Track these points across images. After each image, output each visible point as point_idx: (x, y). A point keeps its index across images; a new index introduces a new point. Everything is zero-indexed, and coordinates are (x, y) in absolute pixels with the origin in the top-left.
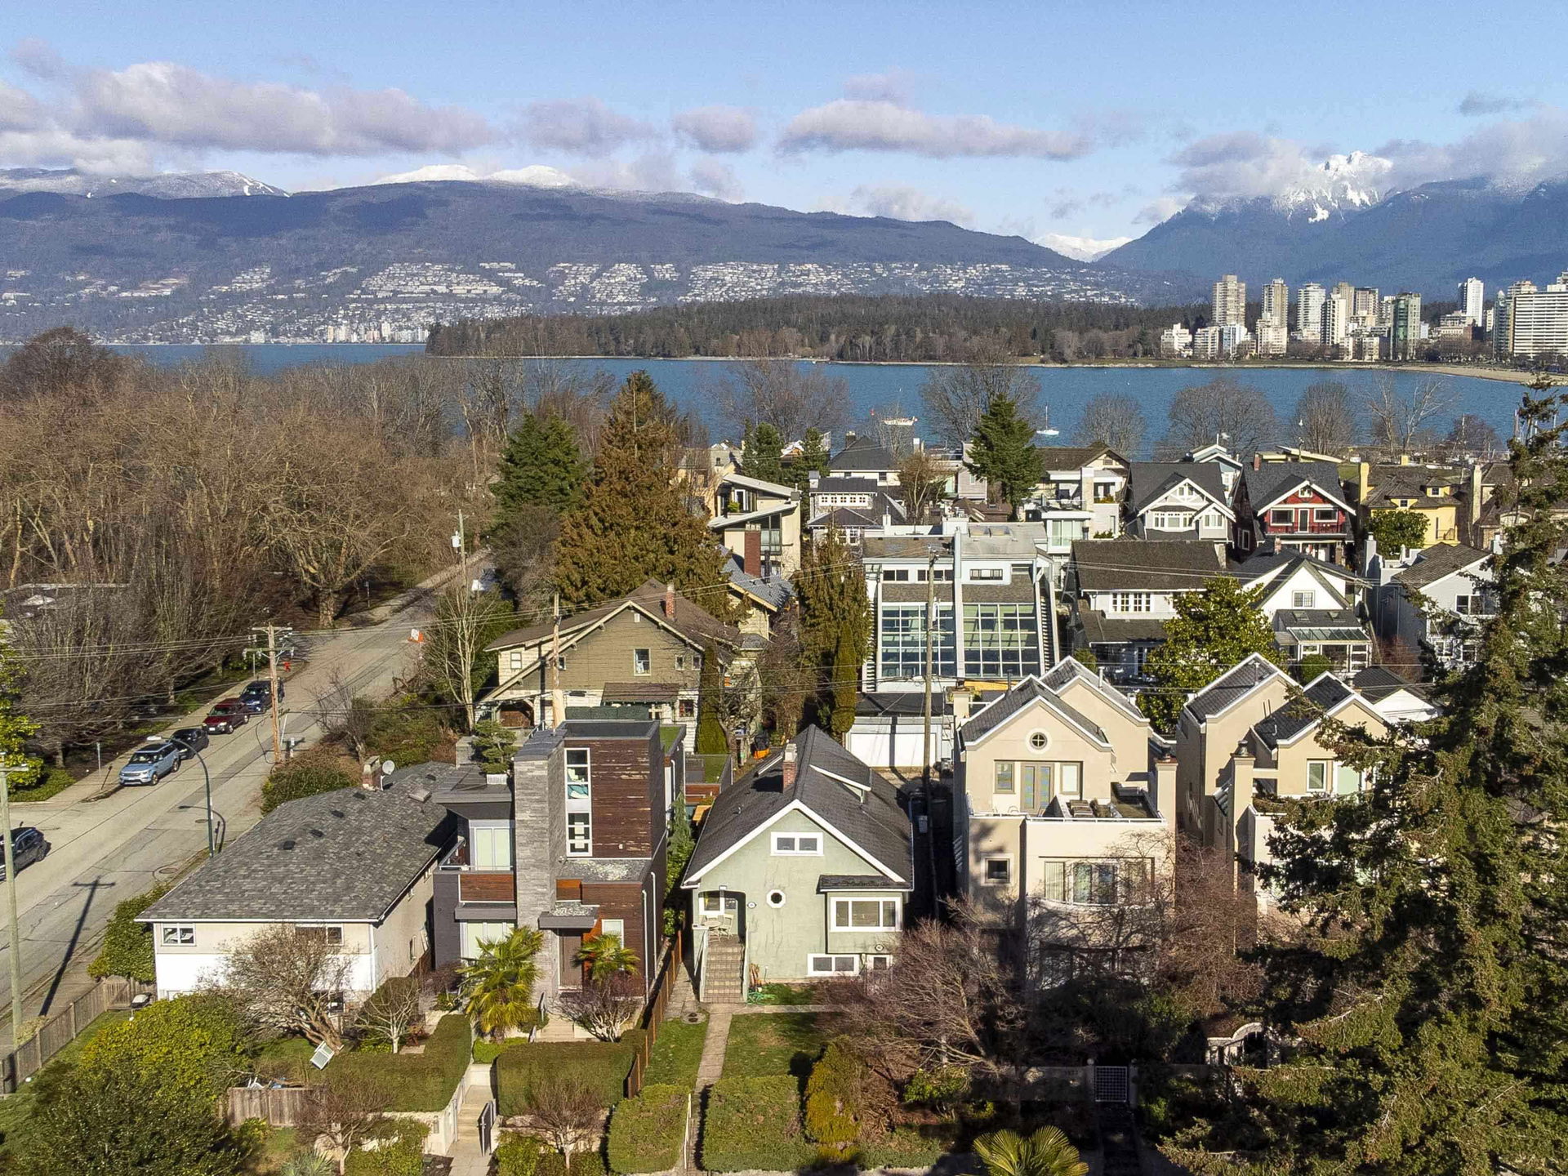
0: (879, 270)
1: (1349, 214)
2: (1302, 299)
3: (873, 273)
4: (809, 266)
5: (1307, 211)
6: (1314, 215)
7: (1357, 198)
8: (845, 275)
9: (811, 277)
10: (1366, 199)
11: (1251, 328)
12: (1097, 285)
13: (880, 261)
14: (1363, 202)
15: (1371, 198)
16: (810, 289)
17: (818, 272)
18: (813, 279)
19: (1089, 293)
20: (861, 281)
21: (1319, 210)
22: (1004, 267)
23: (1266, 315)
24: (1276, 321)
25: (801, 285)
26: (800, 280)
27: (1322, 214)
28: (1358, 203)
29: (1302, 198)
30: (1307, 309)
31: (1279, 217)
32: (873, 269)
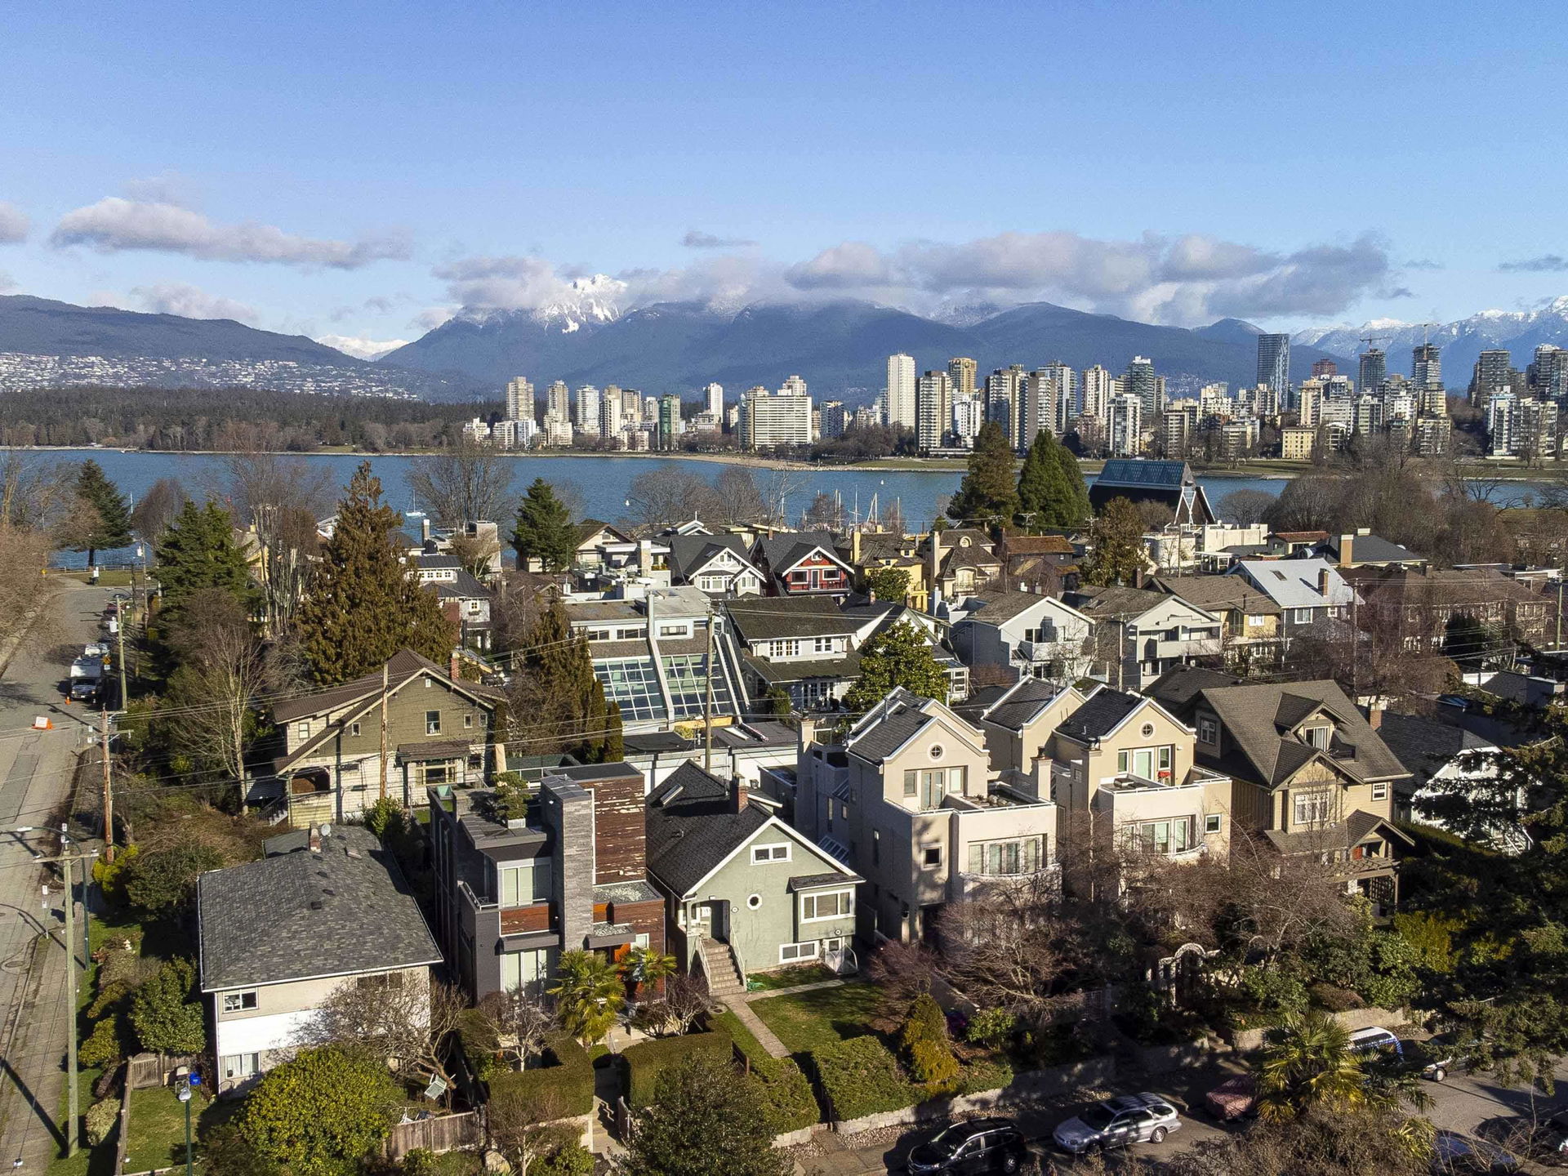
0: (167, 364)
1: (594, 327)
2: (580, 399)
3: (160, 367)
4: (93, 359)
5: (559, 323)
6: (567, 327)
7: (601, 313)
8: (131, 368)
9: (96, 369)
10: (609, 315)
11: (540, 423)
12: (381, 382)
13: (169, 357)
14: (606, 318)
15: (613, 313)
16: (95, 381)
17: (102, 364)
18: (98, 371)
19: (374, 389)
20: (149, 374)
21: (570, 323)
22: (291, 364)
23: (552, 412)
24: (560, 416)
25: (85, 376)
26: (83, 372)
27: (573, 327)
28: (602, 318)
29: (555, 312)
30: (584, 408)
31: (536, 328)
32: (160, 362)
